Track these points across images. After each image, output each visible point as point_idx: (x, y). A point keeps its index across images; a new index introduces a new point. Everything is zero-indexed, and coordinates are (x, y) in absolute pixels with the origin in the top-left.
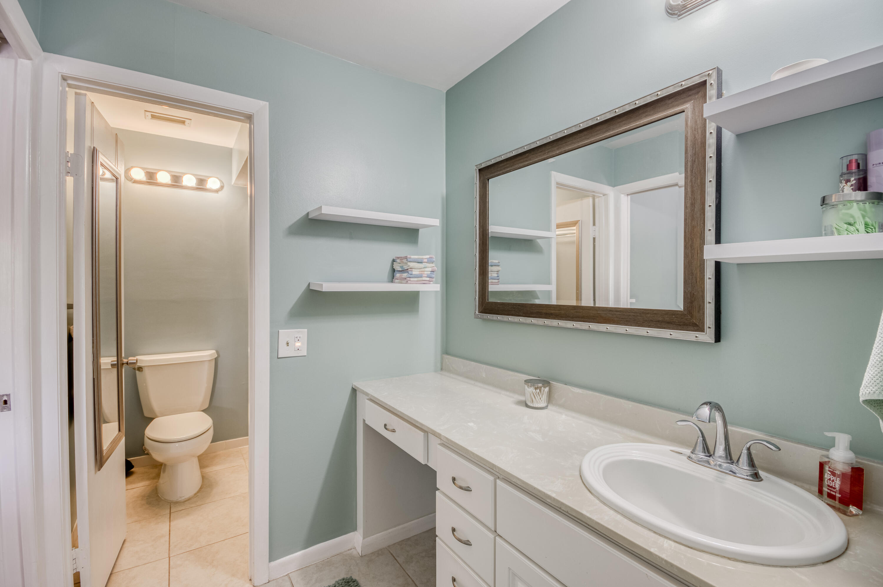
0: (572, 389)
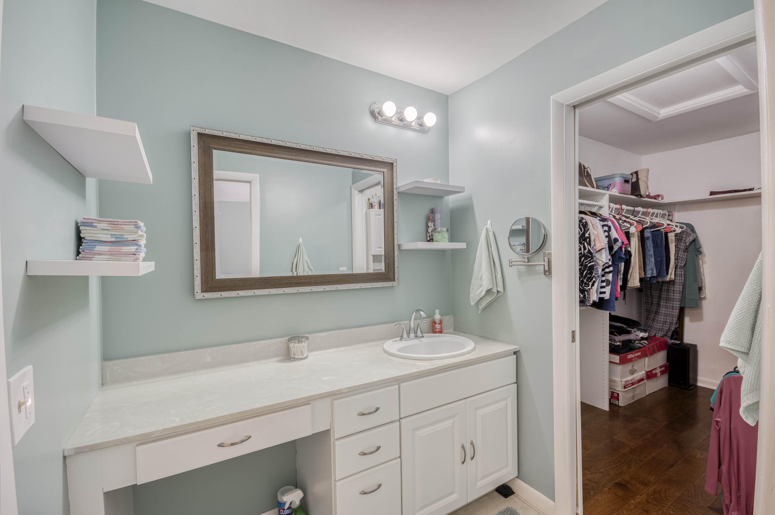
0: (320, 335)
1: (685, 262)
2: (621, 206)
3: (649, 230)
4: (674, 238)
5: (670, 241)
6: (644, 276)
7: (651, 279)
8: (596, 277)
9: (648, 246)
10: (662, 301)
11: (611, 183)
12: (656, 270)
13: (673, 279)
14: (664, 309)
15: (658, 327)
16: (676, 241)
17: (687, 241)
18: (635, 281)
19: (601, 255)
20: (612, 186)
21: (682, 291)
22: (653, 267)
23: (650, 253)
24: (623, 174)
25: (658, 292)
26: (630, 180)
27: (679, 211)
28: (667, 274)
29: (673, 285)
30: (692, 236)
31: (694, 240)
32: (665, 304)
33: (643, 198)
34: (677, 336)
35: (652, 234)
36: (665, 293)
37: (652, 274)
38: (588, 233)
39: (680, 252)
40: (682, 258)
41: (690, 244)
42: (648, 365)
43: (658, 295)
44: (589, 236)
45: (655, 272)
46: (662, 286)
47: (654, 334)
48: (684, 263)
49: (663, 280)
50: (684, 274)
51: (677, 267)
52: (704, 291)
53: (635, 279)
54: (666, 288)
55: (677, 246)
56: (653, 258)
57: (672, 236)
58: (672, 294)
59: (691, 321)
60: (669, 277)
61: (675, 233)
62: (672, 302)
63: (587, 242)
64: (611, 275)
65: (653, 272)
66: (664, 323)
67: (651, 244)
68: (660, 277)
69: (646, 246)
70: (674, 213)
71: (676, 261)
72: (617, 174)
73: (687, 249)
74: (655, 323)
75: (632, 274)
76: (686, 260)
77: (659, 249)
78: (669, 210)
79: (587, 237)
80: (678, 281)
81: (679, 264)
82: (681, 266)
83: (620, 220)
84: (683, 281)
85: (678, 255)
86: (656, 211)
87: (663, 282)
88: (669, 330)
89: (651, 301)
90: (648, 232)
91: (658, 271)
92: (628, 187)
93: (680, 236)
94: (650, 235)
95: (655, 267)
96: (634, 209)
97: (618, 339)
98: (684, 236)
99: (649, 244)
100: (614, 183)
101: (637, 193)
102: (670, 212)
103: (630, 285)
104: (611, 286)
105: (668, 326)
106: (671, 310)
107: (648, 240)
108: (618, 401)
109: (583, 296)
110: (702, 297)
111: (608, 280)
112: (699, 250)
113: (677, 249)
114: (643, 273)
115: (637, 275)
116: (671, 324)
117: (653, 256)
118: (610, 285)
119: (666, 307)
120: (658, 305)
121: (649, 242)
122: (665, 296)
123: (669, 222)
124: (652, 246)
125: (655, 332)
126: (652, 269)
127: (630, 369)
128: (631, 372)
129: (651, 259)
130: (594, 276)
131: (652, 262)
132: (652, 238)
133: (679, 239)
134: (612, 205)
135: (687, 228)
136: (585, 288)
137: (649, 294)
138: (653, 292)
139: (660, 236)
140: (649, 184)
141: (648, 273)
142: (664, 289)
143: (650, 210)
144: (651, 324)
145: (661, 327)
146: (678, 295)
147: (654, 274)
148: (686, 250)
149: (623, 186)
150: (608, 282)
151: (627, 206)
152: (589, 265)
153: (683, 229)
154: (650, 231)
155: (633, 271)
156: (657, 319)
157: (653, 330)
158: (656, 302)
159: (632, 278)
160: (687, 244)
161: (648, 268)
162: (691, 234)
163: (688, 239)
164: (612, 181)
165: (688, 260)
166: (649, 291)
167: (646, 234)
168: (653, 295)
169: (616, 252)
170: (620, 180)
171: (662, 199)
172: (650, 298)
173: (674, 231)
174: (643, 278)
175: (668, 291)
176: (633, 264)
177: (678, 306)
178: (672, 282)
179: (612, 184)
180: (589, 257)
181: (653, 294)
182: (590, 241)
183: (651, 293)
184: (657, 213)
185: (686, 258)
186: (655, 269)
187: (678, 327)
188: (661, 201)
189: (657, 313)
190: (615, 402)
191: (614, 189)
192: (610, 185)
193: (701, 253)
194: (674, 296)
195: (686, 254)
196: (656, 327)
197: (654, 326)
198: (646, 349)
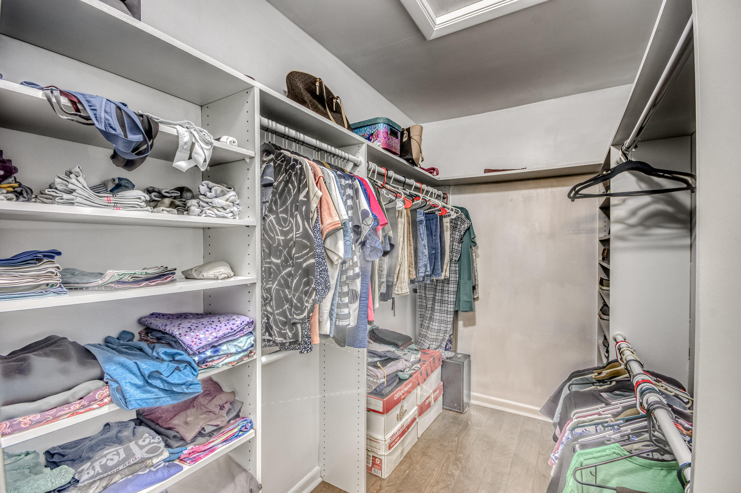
1: (459, 255)
2: (387, 170)
3: (422, 211)
4: (448, 225)
5: (445, 228)
6: (415, 277)
7: (424, 279)
8: (321, 289)
9: (421, 232)
10: (436, 304)
11: (373, 132)
12: (430, 266)
13: (447, 277)
14: (438, 314)
15: (433, 337)
16: (452, 229)
17: (461, 229)
18: (403, 285)
19: (336, 243)
20: (374, 136)
21: (457, 291)
22: (426, 263)
23: (423, 243)
24: (388, 119)
25: (432, 293)
26: (398, 133)
27: (453, 194)
28: (442, 271)
29: (448, 283)
30: (467, 223)
31: (469, 229)
32: (439, 308)
33: (415, 167)
34: (450, 345)
35: (426, 217)
36: (440, 294)
37: (425, 272)
38: (304, 193)
39: (455, 243)
40: (457, 250)
41: (465, 233)
42: (420, 396)
43: (432, 296)
44: (305, 199)
45: (428, 269)
46: (436, 285)
47: (428, 346)
48: (459, 257)
49: (437, 278)
50: (458, 270)
51: (452, 261)
52: (477, 290)
53: (403, 282)
54: (440, 288)
55: (451, 235)
56: (427, 250)
57: (447, 222)
58: (446, 295)
59: (465, 325)
60: (443, 274)
61: (450, 218)
62: (446, 305)
63: (302, 211)
64: (358, 282)
65: (426, 268)
66: (439, 331)
67: (424, 230)
68: (435, 275)
69: (418, 233)
70: (448, 195)
71: (451, 254)
72: (380, 118)
73: (461, 239)
74: (429, 332)
75: (400, 275)
76: (461, 253)
77: (434, 238)
78: (445, 192)
79: (303, 203)
80: (453, 279)
81: (454, 258)
82: (456, 260)
83: (382, 188)
84: (458, 278)
85: (452, 247)
86: (431, 189)
87: (437, 280)
88: (443, 339)
89: (425, 304)
90: (421, 214)
91: (432, 267)
92: (396, 143)
93: (454, 223)
94: (423, 218)
95: (428, 262)
96: (405, 180)
97: (381, 374)
98: (459, 223)
99: (423, 230)
100: (376, 131)
101: (408, 157)
102: (445, 194)
103: (397, 291)
104: (360, 300)
105: (442, 335)
106: (445, 315)
107: (421, 225)
108: (380, 471)
109: (293, 334)
110: (475, 297)
111: (354, 291)
112: (473, 240)
113: (451, 239)
114: (414, 272)
115: (405, 276)
116: (445, 332)
117: (427, 247)
118: (358, 301)
119: (441, 312)
120: (433, 309)
121: (422, 228)
122: (440, 298)
123: (444, 204)
124: (426, 233)
125: (429, 343)
126: (425, 266)
127: (398, 413)
128: (399, 417)
129: (424, 251)
130: (314, 289)
131: (425, 256)
132: (426, 222)
133: (454, 227)
134: (373, 166)
135: (462, 213)
136: (295, 316)
137: (424, 295)
138: (427, 292)
139: (435, 220)
140: (422, 147)
141: (420, 271)
142: (439, 290)
143: (424, 187)
144: (425, 333)
145: (435, 337)
146: (452, 296)
147: (428, 272)
148: (461, 241)
149: (389, 139)
150: (353, 296)
151: (395, 173)
152: (304, 265)
153: (458, 215)
154: (424, 212)
155: (401, 269)
156: (431, 326)
157: (427, 341)
158: (430, 306)
159: (399, 282)
160: (462, 233)
161: (421, 264)
162: (466, 221)
163: (463, 226)
164: (375, 128)
165: (462, 253)
166: (423, 292)
167: (419, 216)
168: (427, 297)
169: (366, 237)
170: (385, 128)
171: (437, 174)
172: (424, 301)
173: (449, 216)
174: (415, 279)
175: (442, 291)
176: (400, 259)
177: (452, 310)
178: (447, 281)
179: (374, 134)
180: (305, 247)
181: (427, 295)
182: (308, 211)
183: (425, 293)
184: (432, 193)
185: (461, 251)
186: (428, 265)
187: (452, 334)
188: (436, 177)
189: (431, 319)
190: (377, 473)
191: (377, 141)
192: (372, 135)
193: (475, 244)
194: (448, 297)
195: (460, 246)
196: (430, 337)
197: (428, 335)
198: (418, 376)
